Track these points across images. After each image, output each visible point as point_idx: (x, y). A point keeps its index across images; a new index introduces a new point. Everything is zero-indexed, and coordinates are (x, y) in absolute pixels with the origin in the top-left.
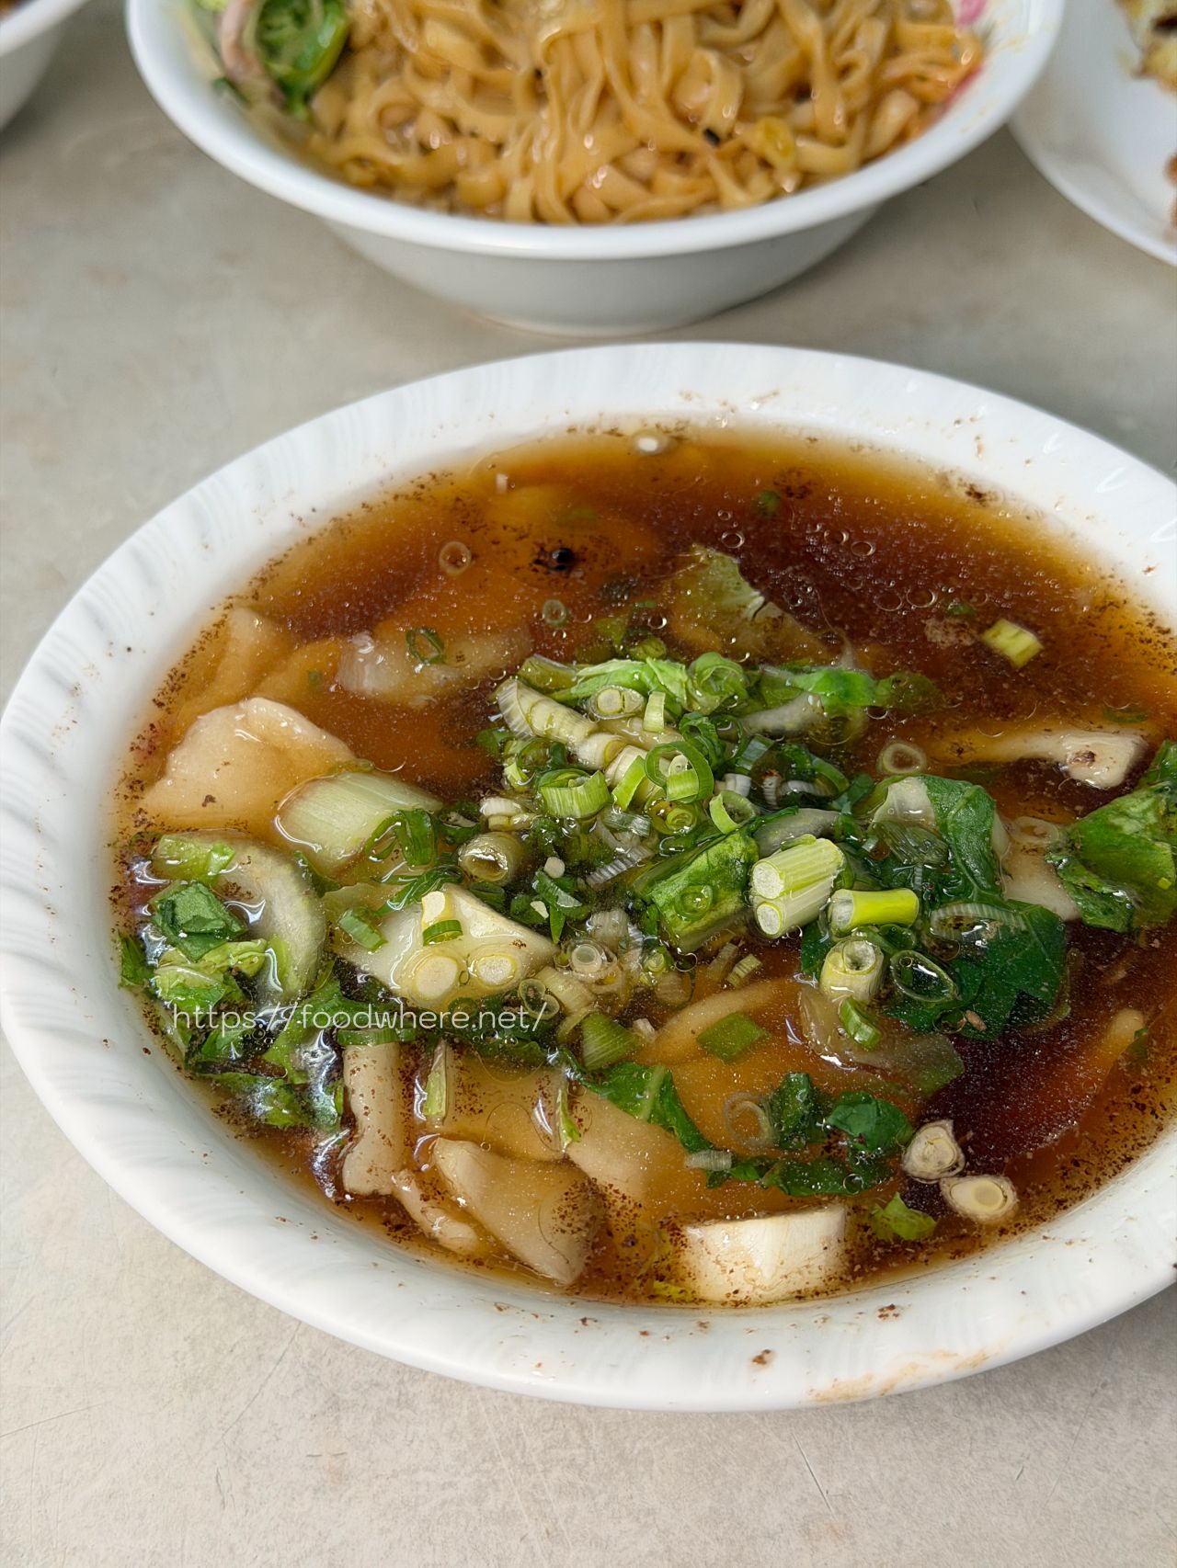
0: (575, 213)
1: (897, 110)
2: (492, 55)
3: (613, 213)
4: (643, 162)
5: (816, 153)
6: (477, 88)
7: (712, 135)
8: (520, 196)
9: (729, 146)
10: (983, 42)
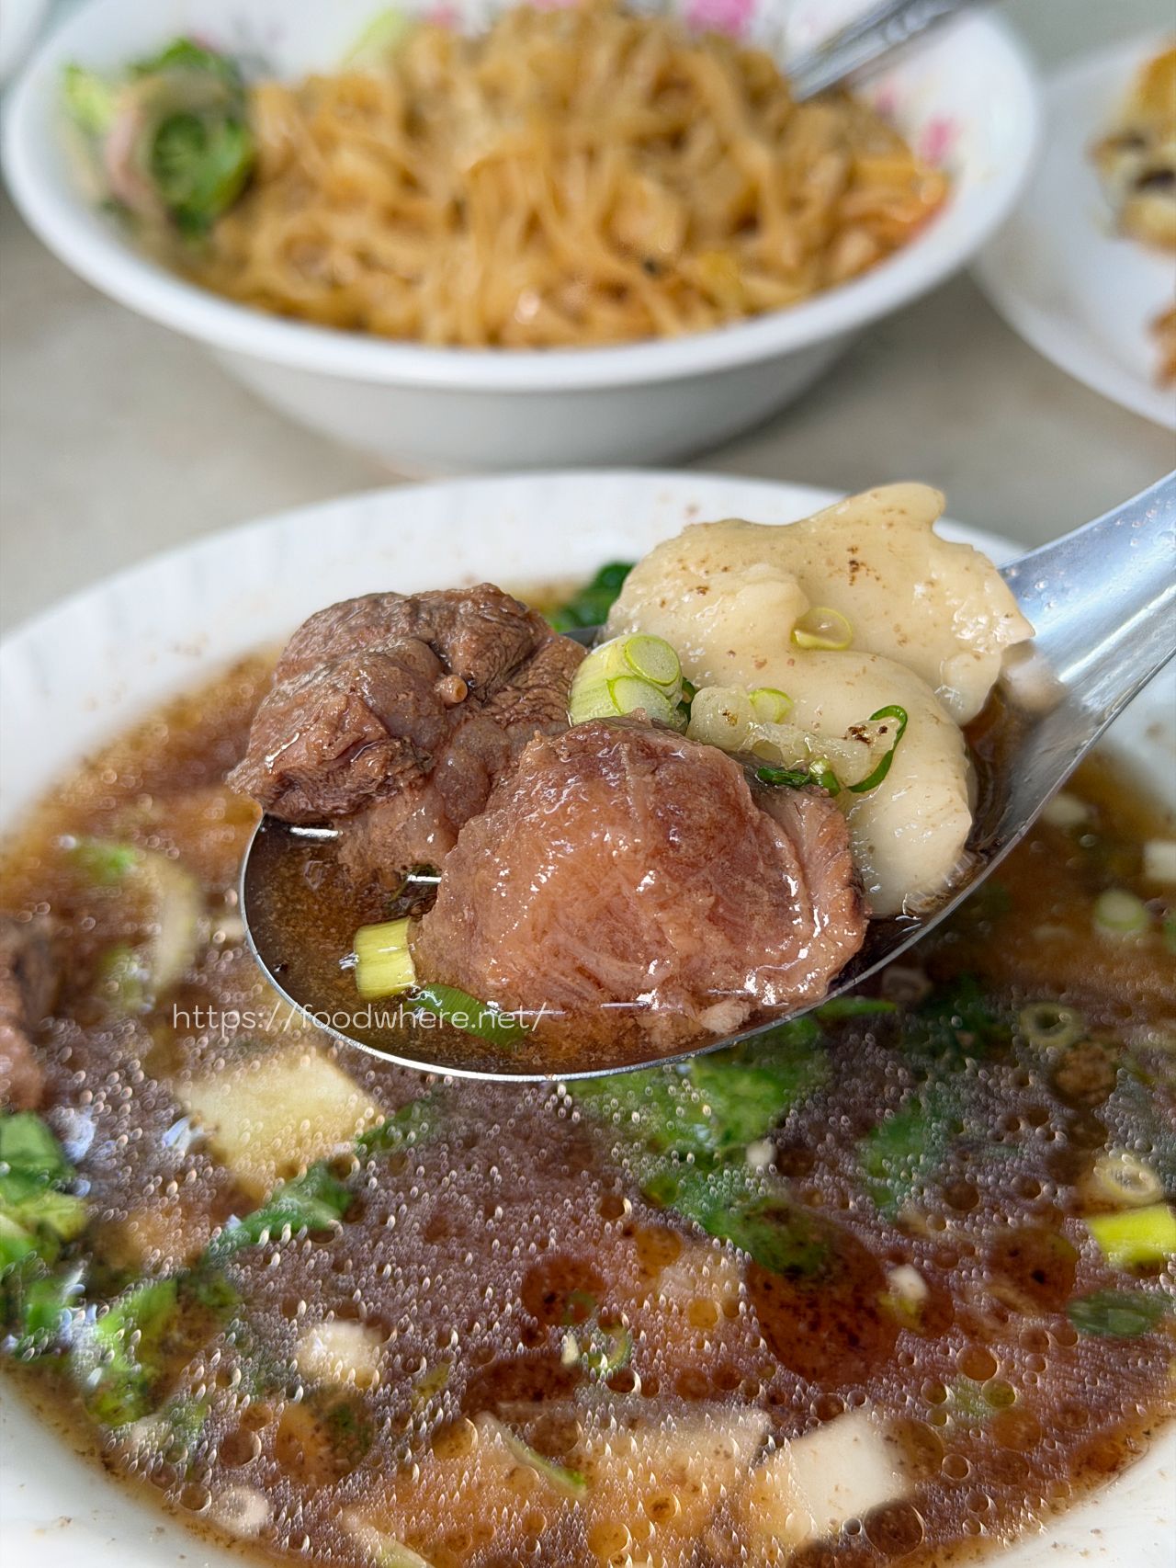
0: (494, 338)
1: (854, 248)
2: (409, 182)
3: (540, 342)
4: (575, 295)
5: (763, 288)
6: (394, 218)
7: (652, 268)
8: (437, 324)
9: (671, 281)
10: (948, 181)
